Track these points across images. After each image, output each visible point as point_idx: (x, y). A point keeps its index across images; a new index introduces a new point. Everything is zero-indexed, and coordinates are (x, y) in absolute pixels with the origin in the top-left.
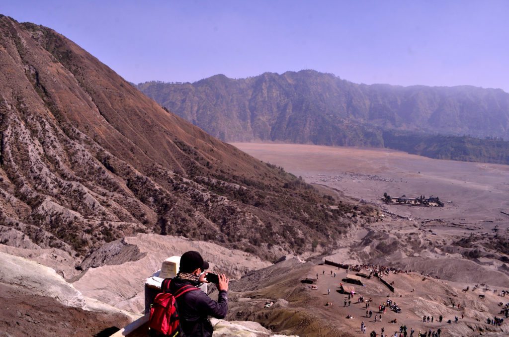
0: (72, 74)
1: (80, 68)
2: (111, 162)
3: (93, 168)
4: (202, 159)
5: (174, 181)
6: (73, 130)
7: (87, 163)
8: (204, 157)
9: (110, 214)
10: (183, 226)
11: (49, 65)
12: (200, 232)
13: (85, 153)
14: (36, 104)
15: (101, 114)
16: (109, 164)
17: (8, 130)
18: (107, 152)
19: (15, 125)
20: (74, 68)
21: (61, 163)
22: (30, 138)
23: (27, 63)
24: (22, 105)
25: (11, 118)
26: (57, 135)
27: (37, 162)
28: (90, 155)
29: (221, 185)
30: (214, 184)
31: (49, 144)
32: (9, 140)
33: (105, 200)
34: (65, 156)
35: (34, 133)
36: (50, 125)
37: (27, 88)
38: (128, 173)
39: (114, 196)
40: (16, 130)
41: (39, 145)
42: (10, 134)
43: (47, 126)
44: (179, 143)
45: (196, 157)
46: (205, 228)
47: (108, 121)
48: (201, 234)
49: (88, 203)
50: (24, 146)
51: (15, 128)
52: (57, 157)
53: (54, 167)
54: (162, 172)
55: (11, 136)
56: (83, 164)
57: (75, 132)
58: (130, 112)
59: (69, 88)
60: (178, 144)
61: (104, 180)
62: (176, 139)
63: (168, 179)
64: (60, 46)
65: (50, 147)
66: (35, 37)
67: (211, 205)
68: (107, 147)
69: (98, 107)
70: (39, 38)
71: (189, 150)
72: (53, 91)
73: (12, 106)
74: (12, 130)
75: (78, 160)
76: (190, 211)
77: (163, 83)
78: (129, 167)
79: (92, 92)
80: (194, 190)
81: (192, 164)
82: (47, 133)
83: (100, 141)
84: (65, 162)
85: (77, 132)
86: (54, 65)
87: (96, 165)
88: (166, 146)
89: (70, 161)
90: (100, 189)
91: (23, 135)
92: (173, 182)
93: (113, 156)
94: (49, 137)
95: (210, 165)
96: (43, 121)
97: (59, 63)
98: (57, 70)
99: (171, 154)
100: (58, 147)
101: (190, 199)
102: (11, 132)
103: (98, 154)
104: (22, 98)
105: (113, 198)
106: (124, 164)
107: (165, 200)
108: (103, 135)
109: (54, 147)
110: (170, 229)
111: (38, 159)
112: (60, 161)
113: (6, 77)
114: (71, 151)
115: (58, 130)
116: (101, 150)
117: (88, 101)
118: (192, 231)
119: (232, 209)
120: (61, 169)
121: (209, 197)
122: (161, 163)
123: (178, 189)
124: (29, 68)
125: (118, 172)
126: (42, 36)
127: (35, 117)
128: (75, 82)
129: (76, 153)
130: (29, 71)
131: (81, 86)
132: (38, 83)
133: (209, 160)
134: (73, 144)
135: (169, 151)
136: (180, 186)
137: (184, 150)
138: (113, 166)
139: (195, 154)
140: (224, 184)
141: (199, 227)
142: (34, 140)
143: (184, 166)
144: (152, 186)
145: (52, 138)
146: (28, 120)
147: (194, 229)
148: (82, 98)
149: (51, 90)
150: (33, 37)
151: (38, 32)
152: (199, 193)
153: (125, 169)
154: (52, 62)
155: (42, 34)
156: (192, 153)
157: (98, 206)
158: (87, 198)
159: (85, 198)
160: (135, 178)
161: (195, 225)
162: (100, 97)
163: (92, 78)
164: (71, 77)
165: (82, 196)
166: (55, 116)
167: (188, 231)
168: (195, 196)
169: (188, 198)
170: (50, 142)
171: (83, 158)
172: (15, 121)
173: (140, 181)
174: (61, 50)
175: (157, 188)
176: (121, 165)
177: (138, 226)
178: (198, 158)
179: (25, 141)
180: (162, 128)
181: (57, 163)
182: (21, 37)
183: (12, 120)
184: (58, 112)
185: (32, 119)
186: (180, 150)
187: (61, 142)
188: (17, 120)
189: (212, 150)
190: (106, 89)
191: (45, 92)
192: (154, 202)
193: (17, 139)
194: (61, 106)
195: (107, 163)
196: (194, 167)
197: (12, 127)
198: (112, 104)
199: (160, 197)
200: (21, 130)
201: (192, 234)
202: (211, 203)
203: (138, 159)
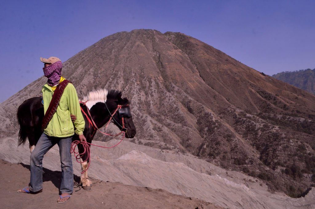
0: (187, 55)
1: (193, 50)
2: (191, 104)
3: (172, 107)
4: (280, 102)
5: (238, 116)
6: (171, 85)
7: (170, 105)
8: (282, 101)
9: (156, 137)
10: (215, 149)
11: (170, 51)
12: (231, 156)
13: (171, 98)
14: (151, 72)
15: (200, 76)
16: (190, 106)
17: (127, 87)
18: (190, 98)
19: (132, 84)
20: (188, 51)
21: (152, 105)
22: (138, 90)
23: (156, 50)
24: (142, 73)
25: (131, 80)
26: (158, 89)
27: (134, 104)
28: (174, 99)
29: (287, 119)
30: (279, 119)
31: (149, 94)
32: (124, 93)
33: (161, 127)
34: (157, 101)
35: (143, 87)
36: (156, 83)
37: (149, 63)
38: (201, 112)
39: (175, 126)
40: (132, 87)
41: (143, 95)
42: (127, 89)
43: (153, 83)
44: (262, 92)
45: (275, 101)
46: (236, 152)
47: (204, 80)
48: (232, 158)
49: (145, 129)
50: (132, 95)
51: (131, 86)
52: (151, 101)
53: (147, 108)
54: (231, 110)
55: (127, 90)
56: (167, 105)
57: (172, 87)
58: (222, 73)
59: (180, 62)
60: (260, 93)
61: (176, 116)
62: (259, 90)
63: (234, 115)
64: (183, 40)
65: (150, 96)
66: (170, 39)
67: (260, 134)
68: (193, 95)
69: (199, 72)
70: (172, 39)
71: (270, 97)
72: (167, 64)
73: (136, 74)
74: (129, 87)
75: (164, 103)
76: (230, 137)
77: (290, 72)
78: (203, 107)
79: (197, 64)
80: (250, 122)
81: (267, 106)
82: (151, 87)
83: (189, 92)
84: (155, 105)
85: (173, 86)
86: (174, 50)
87: (175, 106)
88: (247, 94)
89: (160, 104)
90: (168, 121)
91: (134, 89)
92: (236, 117)
93: (194, 100)
94: (151, 90)
95: (287, 107)
96: (151, 81)
97: (179, 49)
98: (176, 53)
99: (251, 100)
100: (155, 95)
101: (244, 130)
102: (128, 88)
103: (183, 100)
104: (143, 69)
105: (174, 127)
106: (200, 105)
107: (216, 129)
108: (193, 88)
109: (152, 96)
110: (204, 152)
111: (135, 103)
112: (151, 104)
113: (138, 59)
114: (162, 98)
115: (160, 85)
116: (186, 97)
117: (192, 69)
118: (222, 155)
119: (277, 136)
120: (150, 109)
121: (261, 126)
122: (240, 107)
123: (238, 122)
124: (156, 53)
125: (194, 112)
126: (174, 37)
127: (147, 79)
128: (188, 59)
129: (165, 98)
130: (156, 55)
131: (191, 61)
132: (159, 61)
133: (286, 103)
134: (165, 93)
135: (249, 98)
136: (241, 120)
137: (265, 97)
138: (192, 107)
139: (275, 100)
140: (289, 118)
141: (232, 150)
142: (140, 92)
143: (260, 108)
144: (211, 118)
145: (153, 91)
146: (143, 81)
147: (226, 153)
148: (188, 67)
149: (165, 63)
150: (169, 39)
151: (172, 36)
152: (253, 123)
153: (200, 109)
154: (173, 49)
155: (174, 36)
156: (271, 99)
157: (150, 130)
158: (146, 125)
159: (145, 124)
160: (204, 114)
161: (228, 149)
162: (202, 66)
163: (199, 55)
164: (185, 56)
165: (144, 123)
166: (164, 78)
167: (218, 154)
168: (249, 127)
169: (243, 129)
170: (151, 93)
171: (168, 101)
172: (133, 81)
173: (206, 117)
174: (184, 42)
175: (214, 119)
176: (198, 106)
177: (166, 145)
178: (276, 102)
179: (133, 93)
180: (248, 82)
181: (149, 106)
182: (156, 38)
183: (131, 81)
184: (166, 76)
185: (145, 80)
186: (261, 97)
187: (158, 92)
188: (134, 81)
189: (297, 98)
190: (208, 60)
191: (162, 65)
192: (207, 131)
193: (130, 92)
194: (169, 72)
195: (189, 105)
196: (268, 108)
197: (130, 85)
198: (210, 69)
199: (213, 126)
200: (134, 87)
201: (222, 157)
202: (260, 132)
203: (217, 103)
